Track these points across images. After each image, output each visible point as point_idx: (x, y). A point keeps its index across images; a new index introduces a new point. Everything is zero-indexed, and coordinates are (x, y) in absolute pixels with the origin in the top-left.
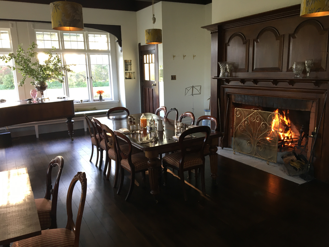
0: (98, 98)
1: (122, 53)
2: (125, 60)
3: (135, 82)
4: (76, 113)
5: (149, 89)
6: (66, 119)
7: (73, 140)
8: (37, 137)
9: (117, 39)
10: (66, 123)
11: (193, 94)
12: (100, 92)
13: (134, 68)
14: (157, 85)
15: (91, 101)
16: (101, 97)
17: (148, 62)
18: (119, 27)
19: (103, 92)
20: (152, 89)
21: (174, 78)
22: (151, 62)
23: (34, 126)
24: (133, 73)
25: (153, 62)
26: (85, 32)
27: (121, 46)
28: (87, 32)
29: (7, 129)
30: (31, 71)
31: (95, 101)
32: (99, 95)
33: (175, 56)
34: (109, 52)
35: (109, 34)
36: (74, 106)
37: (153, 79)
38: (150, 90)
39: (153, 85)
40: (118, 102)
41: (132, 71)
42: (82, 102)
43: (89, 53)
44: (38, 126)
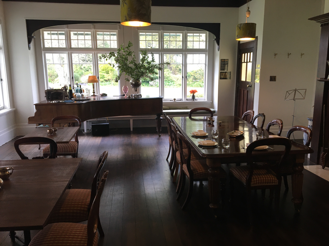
0: (191, 98)
1: (219, 51)
2: (221, 59)
3: (230, 82)
4: (164, 111)
5: (244, 90)
6: (156, 116)
7: (160, 136)
8: (132, 130)
9: (215, 38)
10: (154, 119)
11: (295, 98)
12: (193, 92)
13: (230, 68)
14: (253, 86)
15: (184, 101)
16: (193, 97)
17: (246, 61)
18: (218, 25)
19: (196, 92)
20: (248, 91)
21: (273, 79)
22: (248, 61)
23: (130, 120)
24: (229, 73)
25: (251, 60)
26: (184, 32)
27: (218, 44)
28: (186, 31)
29: (107, 120)
30: (127, 68)
31: (188, 100)
32: (192, 94)
33: (277, 54)
34: (207, 51)
35: (208, 32)
36: (163, 104)
37: (249, 80)
38: (245, 92)
39: (249, 86)
40: (211, 103)
41: (229, 71)
42: (175, 101)
43: (186, 53)
44: (133, 120)
